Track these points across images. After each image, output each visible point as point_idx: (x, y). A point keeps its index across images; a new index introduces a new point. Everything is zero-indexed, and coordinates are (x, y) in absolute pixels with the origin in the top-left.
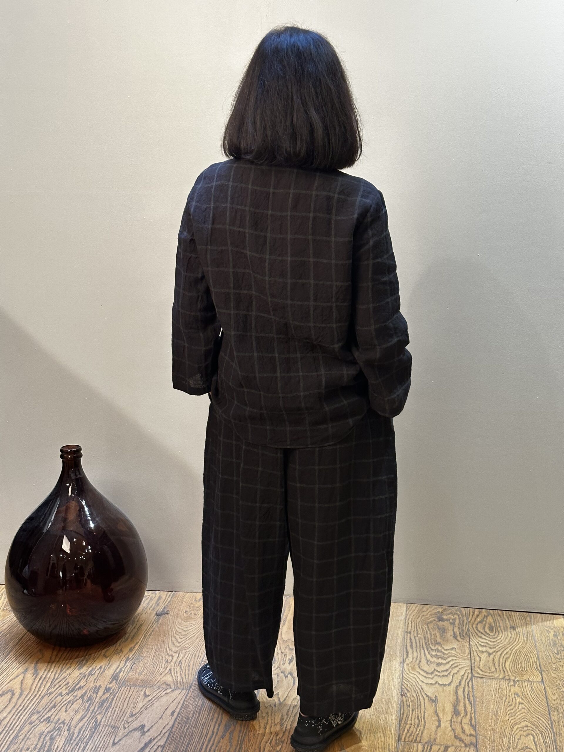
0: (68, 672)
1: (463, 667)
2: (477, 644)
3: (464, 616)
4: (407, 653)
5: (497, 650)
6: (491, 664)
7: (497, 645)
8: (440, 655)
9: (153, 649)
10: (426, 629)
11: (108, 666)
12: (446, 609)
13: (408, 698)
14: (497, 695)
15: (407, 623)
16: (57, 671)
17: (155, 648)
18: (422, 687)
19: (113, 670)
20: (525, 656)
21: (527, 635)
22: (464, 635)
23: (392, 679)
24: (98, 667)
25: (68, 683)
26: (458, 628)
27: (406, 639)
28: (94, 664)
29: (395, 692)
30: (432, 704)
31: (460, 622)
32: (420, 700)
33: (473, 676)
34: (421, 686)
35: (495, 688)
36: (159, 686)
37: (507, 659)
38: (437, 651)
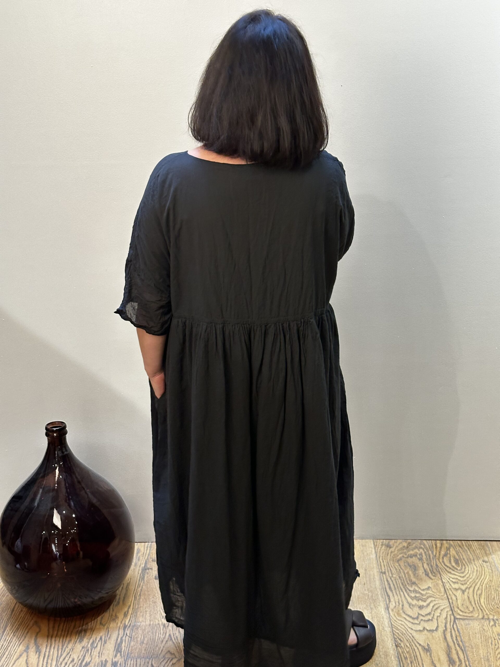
0: (70, 646)
1: (444, 608)
2: (449, 580)
3: (429, 550)
4: (388, 596)
5: (469, 587)
6: (468, 603)
7: (467, 580)
8: (420, 596)
9: (147, 612)
10: (398, 568)
11: (107, 636)
12: (409, 543)
13: (403, 649)
14: (482, 638)
15: (379, 562)
16: (58, 646)
17: (149, 611)
18: (413, 634)
19: (114, 640)
20: (495, 591)
21: (491, 567)
22: (435, 571)
23: (382, 628)
24: (98, 639)
25: (73, 660)
26: (427, 564)
27: (383, 581)
28: (93, 636)
29: (389, 643)
30: (427, 654)
31: (427, 557)
32: (414, 649)
33: (455, 618)
34: (411, 634)
35: (479, 629)
36: (164, 656)
37: (480, 595)
38: (415, 593)
